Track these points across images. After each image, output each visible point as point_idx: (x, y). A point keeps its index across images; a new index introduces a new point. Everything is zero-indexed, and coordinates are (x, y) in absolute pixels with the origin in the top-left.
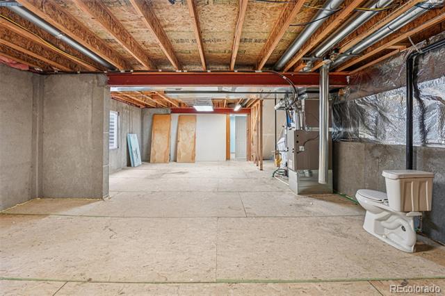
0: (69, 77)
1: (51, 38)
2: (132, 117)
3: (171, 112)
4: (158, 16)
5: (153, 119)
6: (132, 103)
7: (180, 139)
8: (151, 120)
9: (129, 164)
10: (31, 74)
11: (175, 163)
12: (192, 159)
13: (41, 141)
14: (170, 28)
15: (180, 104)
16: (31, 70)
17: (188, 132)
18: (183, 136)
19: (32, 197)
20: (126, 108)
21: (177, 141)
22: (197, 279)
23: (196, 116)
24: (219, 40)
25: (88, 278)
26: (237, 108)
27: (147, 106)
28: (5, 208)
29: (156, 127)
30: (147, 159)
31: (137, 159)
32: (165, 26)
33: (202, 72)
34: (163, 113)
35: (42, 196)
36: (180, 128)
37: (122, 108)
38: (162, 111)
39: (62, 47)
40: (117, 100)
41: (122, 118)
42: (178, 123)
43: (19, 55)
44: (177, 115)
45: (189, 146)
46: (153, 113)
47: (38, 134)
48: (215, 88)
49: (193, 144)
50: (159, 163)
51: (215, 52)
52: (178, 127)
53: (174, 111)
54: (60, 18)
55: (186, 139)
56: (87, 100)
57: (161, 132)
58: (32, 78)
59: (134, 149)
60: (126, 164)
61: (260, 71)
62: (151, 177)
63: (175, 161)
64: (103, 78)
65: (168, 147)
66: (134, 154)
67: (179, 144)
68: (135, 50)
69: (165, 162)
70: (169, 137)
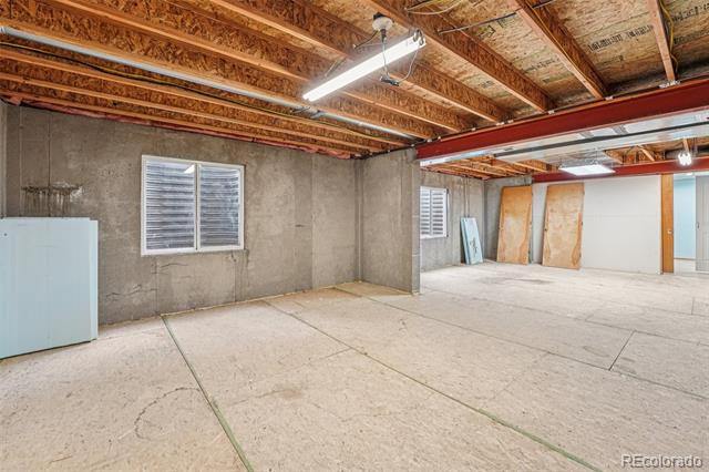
0: (381, 158)
1: (356, 128)
2: (468, 194)
3: (533, 182)
4: (442, 70)
5: (502, 194)
6: (466, 175)
7: (550, 227)
8: (498, 197)
9: (463, 261)
10: (353, 161)
11: (539, 266)
12: (575, 262)
13: (362, 225)
14: (464, 76)
15: (549, 167)
16: (352, 157)
17: (565, 214)
18: (555, 220)
19: (356, 280)
20: (459, 182)
21: (544, 230)
22: (458, 397)
23: (583, 184)
24: (548, 63)
25: (366, 351)
26: (685, 159)
27: (492, 177)
28: (337, 283)
29: (506, 207)
30: (491, 254)
31: (476, 254)
32: (457, 76)
33: (540, 115)
34: (516, 183)
35: (363, 281)
36: (549, 208)
37: (453, 183)
38: (516, 181)
39: (367, 131)
40: (445, 173)
41: (453, 197)
42: (547, 199)
43: (342, 147)
44: (545, 185)
45: (568, 239)
46: (501, 185)
47: (360, 218)
48: (578, 136)
49: (577, 236)
50: (510, 262)
51: (556, 79)
52: (546, 205)
53: (538, 179)
54: (356, 109)
55: (561, 226)
56: (396, 180)
57: (515, 214)
58: (355, 164)
59: (470, 239)
60: (459, 259)
61: (673, 83)
62: (485, 281)
63: (541, 263)
64: (411, 153)
65: (526, 238)
66: (471, 247)
67: (548, 235)
68: (433, 113)
69: (521, 262)
70: (529, 223)
